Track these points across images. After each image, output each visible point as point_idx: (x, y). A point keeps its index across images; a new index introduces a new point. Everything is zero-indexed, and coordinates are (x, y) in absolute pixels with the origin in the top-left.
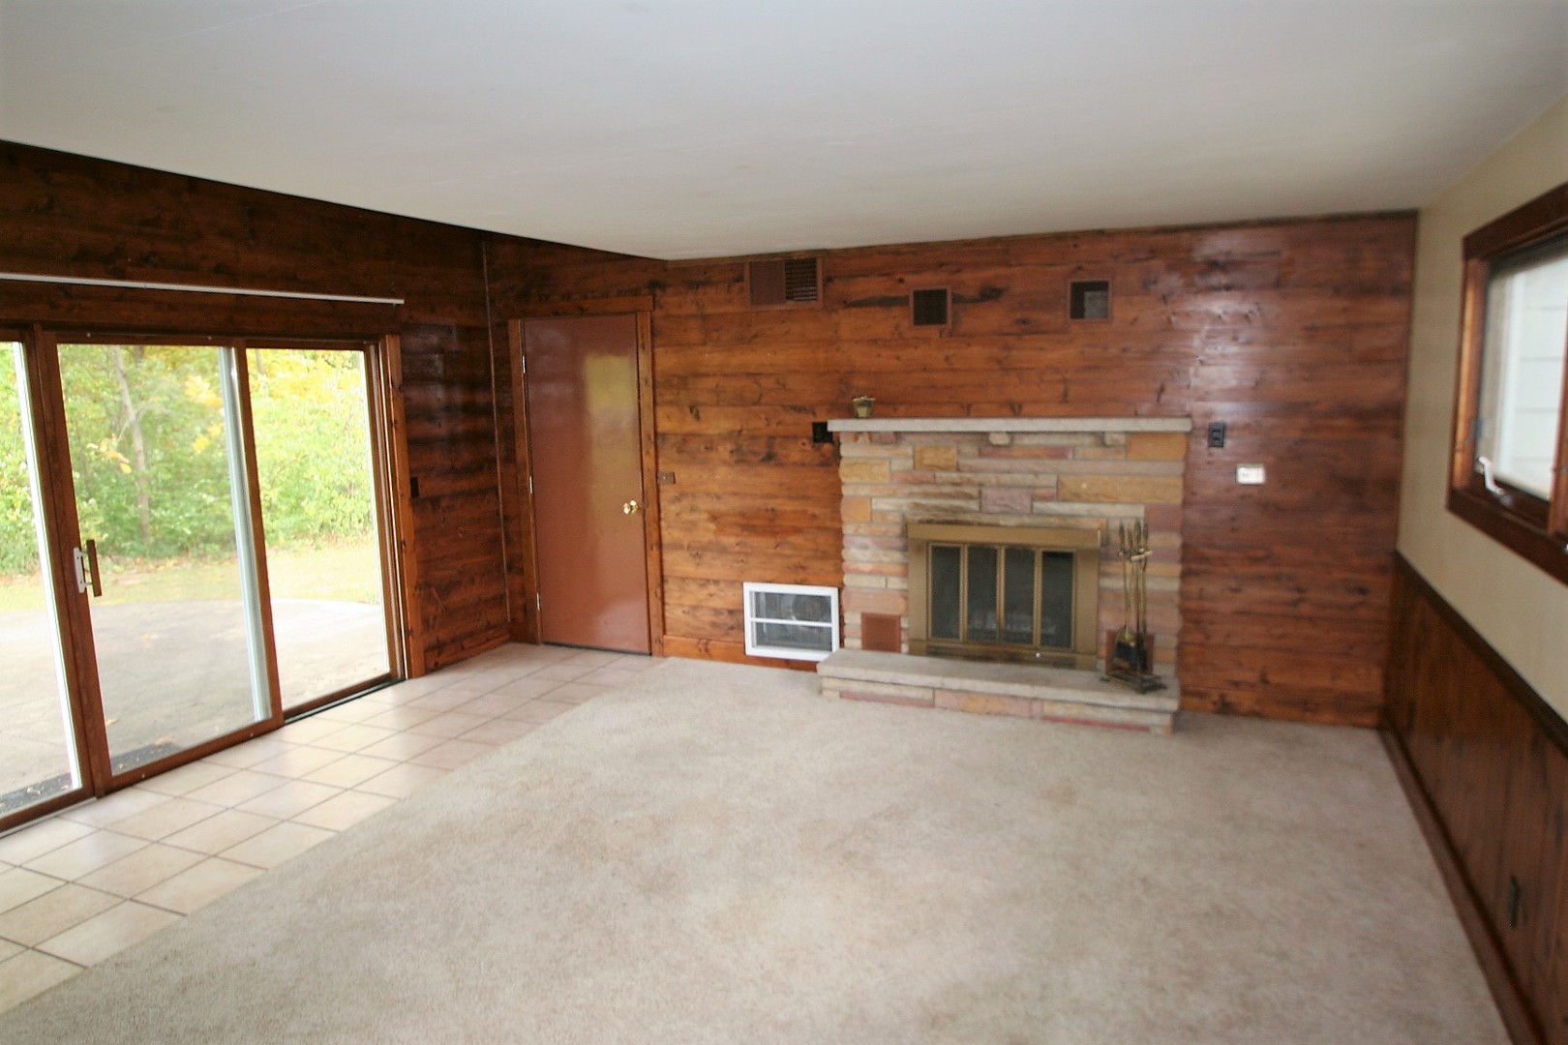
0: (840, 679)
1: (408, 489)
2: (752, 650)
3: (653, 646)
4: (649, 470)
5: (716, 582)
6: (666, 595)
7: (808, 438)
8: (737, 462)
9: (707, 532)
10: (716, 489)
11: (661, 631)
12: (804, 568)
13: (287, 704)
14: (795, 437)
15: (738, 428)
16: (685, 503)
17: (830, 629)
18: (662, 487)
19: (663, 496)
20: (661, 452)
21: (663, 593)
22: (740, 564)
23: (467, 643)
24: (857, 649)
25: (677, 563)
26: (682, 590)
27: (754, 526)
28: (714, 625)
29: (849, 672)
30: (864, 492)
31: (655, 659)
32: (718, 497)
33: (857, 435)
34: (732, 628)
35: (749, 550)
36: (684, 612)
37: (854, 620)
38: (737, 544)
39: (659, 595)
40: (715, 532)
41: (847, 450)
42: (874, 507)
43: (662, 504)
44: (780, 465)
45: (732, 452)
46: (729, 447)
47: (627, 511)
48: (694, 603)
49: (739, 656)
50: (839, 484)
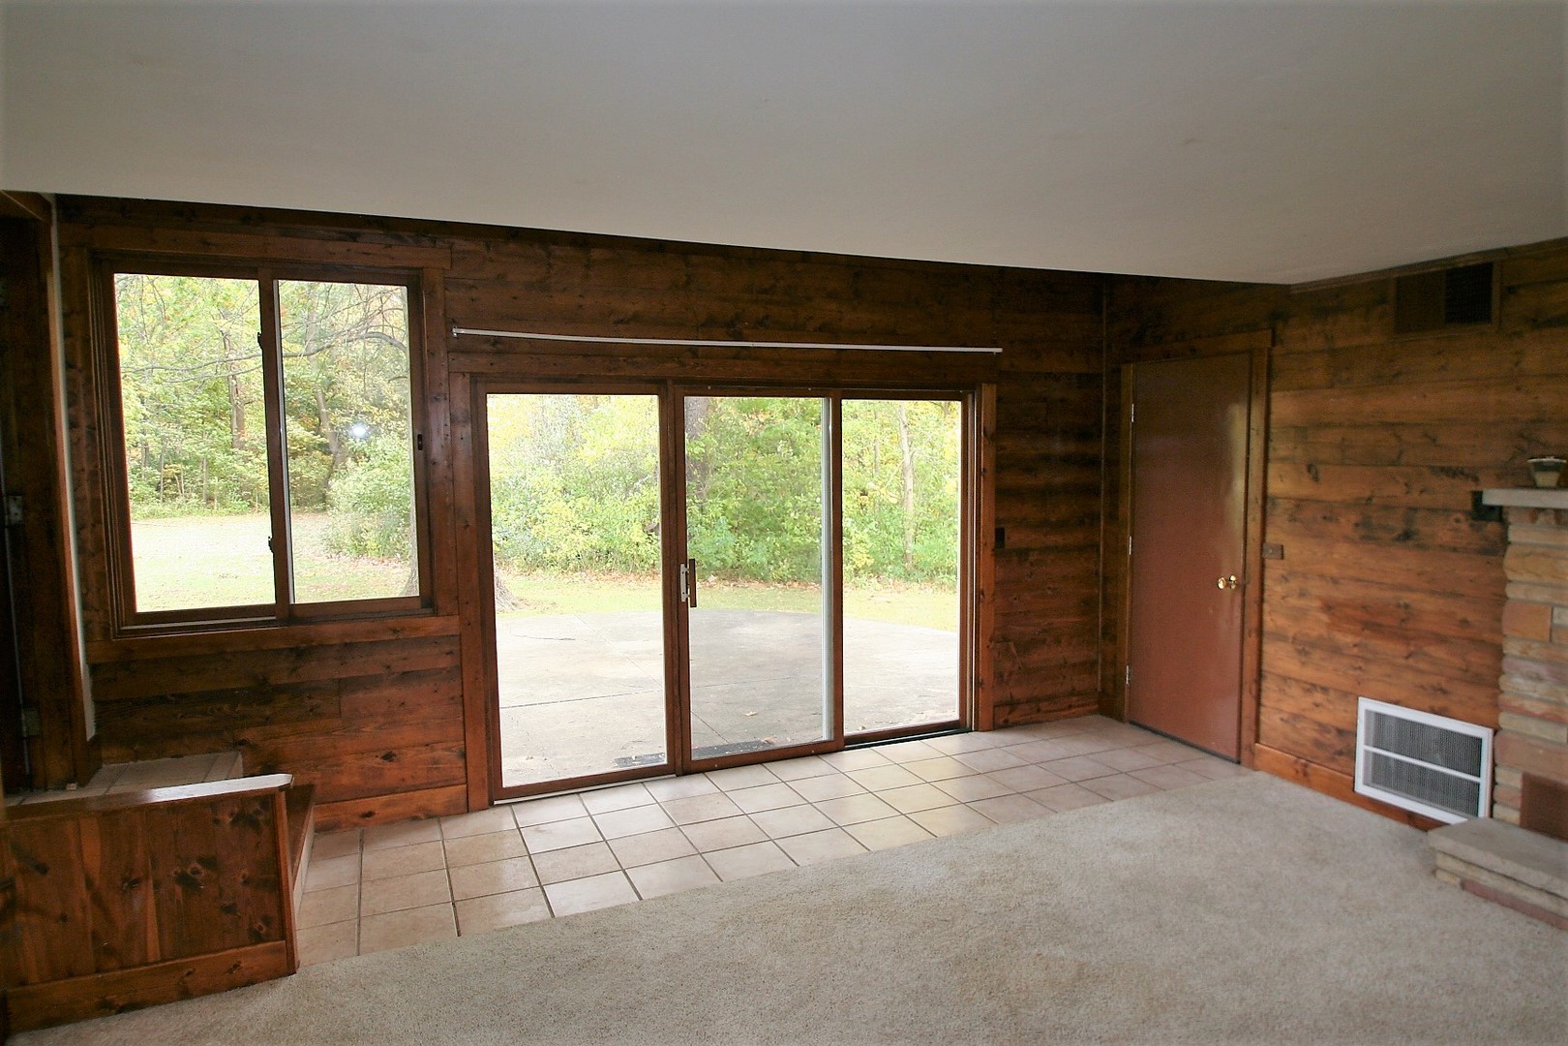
0: (1465, 862)
1: (991, 540)
2: (1361, 788)
3: (1241, 756)
4: (1254, 540)
5: (1325, 690)
6: (1264, 694)
7: (1466, 513)
8: (1367, 538)
9: (1317, 625)
10: (1332, 570)
11: (1252, 739)
12: (1444, 692)
13: (849, 731)
14: (1445, 510)
15: (1367, 494)
16: (1294, 584)
17: (1478, 785)
18: (1268, 562)
19: (1268, 573)
20: (1270, 519)
21: (1259, 690)
22: (1358, 672)
23: (1044, 706)
24: (1514, 825)
25: (1279, 658)
26: (1282, 691)
27: (1380, 625)
28: (1318, 744)
29: (1474, 854)
30: (1540, 596)
31: (1243, 769)
32: (1335, 581)
33: (1536, 512)
34: (1340, 753)
35: (1370, 656)
36: (1282, 719)
37: (1512, 781)
38: (1355, 646)
39: (1254, 692)
40: (1329, 626)
41: (1518, 534)
42: (1556, 621)
43: (1268, 582)
44: (1420, 547)
45: (1357, 525)
46: (1354, 518)
47: (1221, 586)
48: (1295, 711)
49: (1344, 791)
50: (1504, 581)
